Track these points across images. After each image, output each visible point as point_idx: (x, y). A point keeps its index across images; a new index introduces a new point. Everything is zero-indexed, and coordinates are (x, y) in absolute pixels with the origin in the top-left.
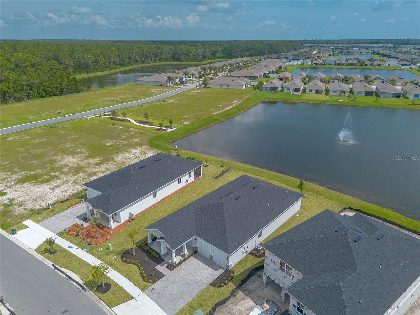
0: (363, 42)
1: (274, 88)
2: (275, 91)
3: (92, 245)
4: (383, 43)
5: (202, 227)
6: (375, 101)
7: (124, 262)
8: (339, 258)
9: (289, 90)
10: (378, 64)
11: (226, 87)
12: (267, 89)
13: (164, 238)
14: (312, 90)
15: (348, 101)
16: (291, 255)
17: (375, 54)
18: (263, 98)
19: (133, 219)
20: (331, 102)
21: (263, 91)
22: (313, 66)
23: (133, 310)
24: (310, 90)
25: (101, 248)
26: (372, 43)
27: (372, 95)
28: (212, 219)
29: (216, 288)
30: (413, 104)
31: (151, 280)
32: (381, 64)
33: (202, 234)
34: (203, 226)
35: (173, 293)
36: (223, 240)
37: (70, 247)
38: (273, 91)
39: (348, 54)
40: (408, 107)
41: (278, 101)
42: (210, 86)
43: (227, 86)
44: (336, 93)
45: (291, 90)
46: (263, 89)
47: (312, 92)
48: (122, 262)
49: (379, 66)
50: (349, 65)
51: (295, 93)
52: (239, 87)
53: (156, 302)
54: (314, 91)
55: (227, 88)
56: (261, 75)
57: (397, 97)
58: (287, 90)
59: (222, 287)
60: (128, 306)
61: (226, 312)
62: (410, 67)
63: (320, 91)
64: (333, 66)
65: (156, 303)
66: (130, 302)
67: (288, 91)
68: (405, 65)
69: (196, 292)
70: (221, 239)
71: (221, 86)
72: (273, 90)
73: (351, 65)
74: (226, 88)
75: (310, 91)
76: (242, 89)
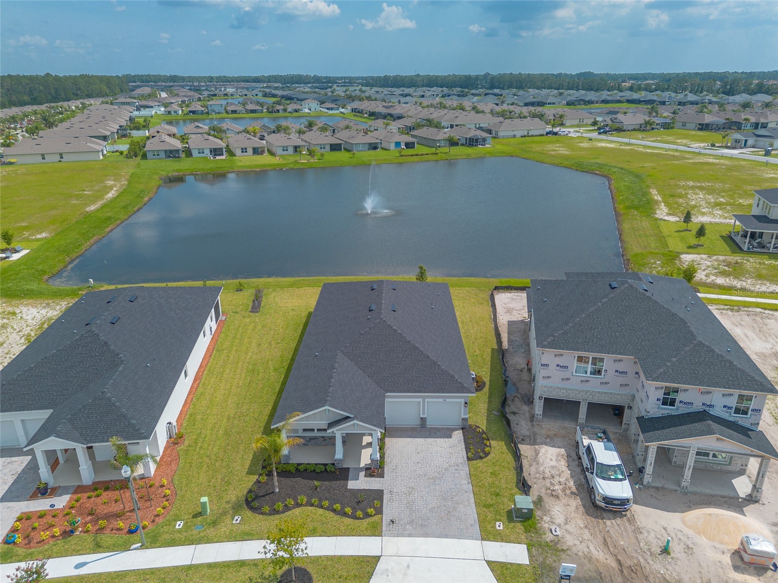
0: (233, 80)
1: (171, 151)
2: (174, 157)
3: (144, 528)
4: (264, 82)
5: (385, 373)
6: (351, 158)
7: (270, 514)
8: (652, 316)
9: (203, 153)
10: (295, 110)
11: (58, 158)
12: (158, 155)
13: (348, 417)
14: (246, 149)
15: (313, 161)
16: (593, 341)
17: (271, 97)
18: (162, 171)
19: (180, 437)
20: (291, 166)
21: (151, 159)
22: (188, 115)
23: (405, 574)
24: (242, 149)
25: (176, 521)
26: (248, 81)
27: (341, 150)
28: (392, 354)
29: (483, 460)
30: (402, 156)
31: (371, 511)
32: (299, 109)
33: (396, 385)
34: (385, 371)
35: (433, 506)
36: (442, 377)
37: (77, 567)
38: (171, 157)
39: (226, 97)
40: (397, 161)
41: (196, 173)
42: (13, 160)
43: (59, 156)
44: (287, 150)
45: (207, 152)
46: (149, 155)
47: (246, 152)
48: (265, 517)
49: (297, 112)
50: (251, 113)
51: (218, 158)
52: (91, 157)
53: (426, 535)
54: (250, 151)
55: (60, 161)
56: (113, 133)
57: (373, 149)
58: (199, 153)
59: (489, 453)
60: (388, 576)
61: (539, 481)
62: (340, 112)
63: (260, 150)
64: (225, 115)
65: (428, 537)
66: (380, 567)
67: (201, 155)
68: (332, 109)
69: (466, 482)
70: (438, 377)
71: (44, 158)
72: (171, 155)
73: (253, 113)
74: (58, 160)
75: (243, 152)
76: (98, 159)
